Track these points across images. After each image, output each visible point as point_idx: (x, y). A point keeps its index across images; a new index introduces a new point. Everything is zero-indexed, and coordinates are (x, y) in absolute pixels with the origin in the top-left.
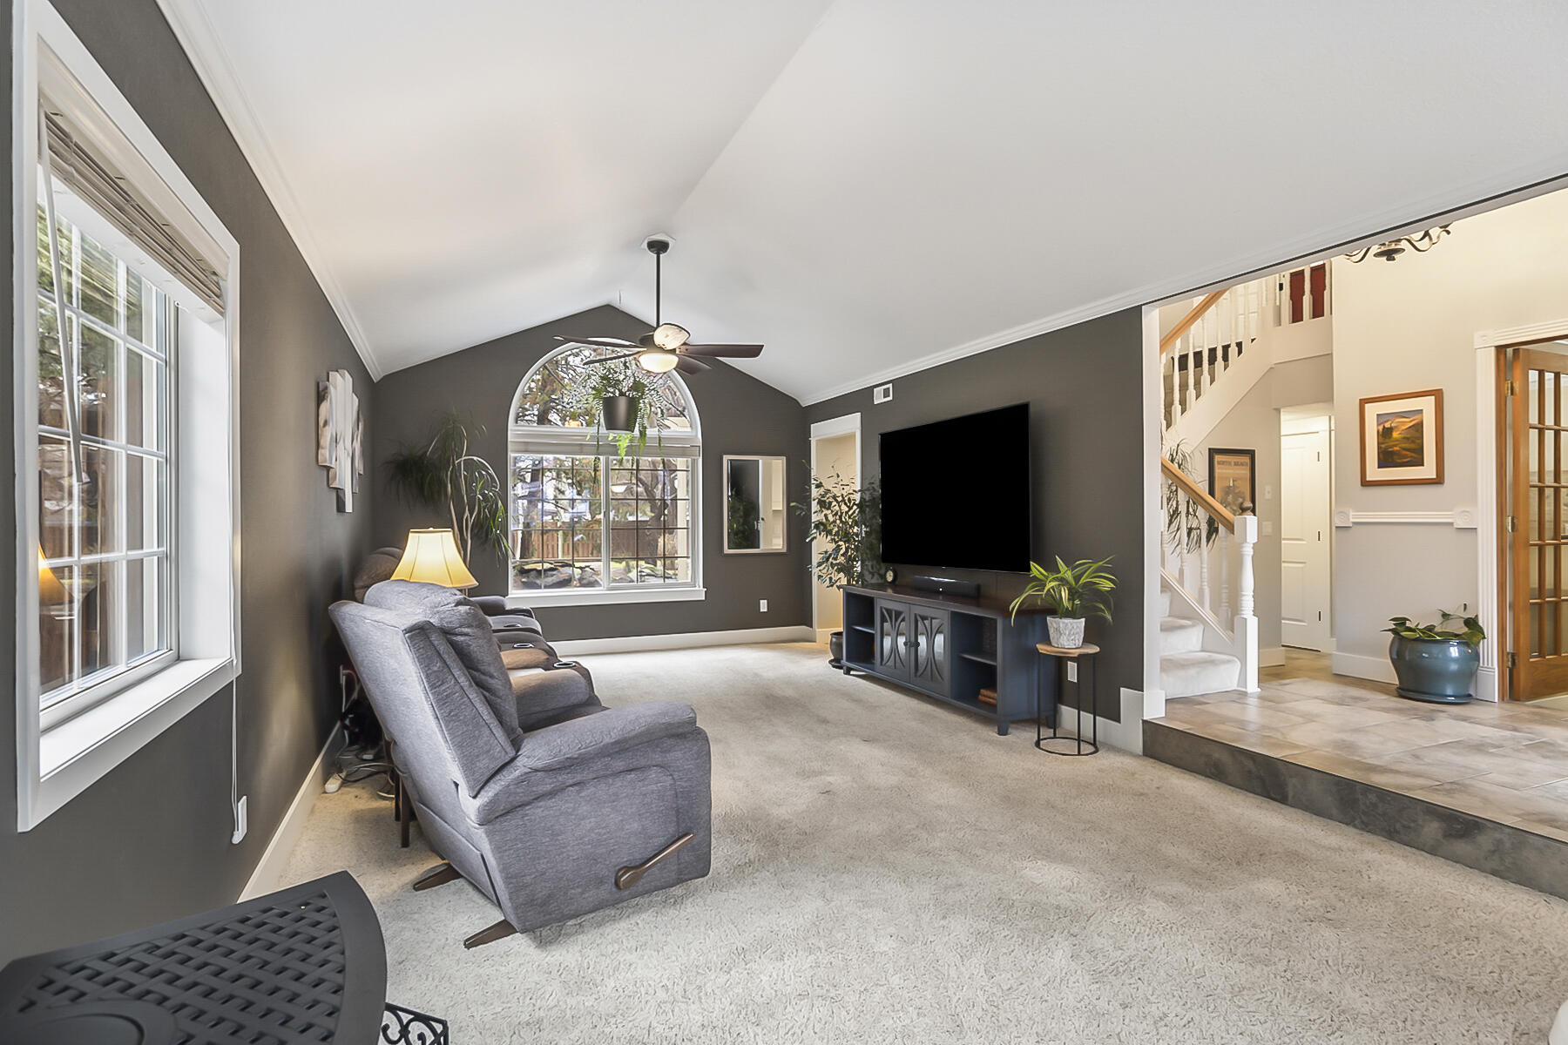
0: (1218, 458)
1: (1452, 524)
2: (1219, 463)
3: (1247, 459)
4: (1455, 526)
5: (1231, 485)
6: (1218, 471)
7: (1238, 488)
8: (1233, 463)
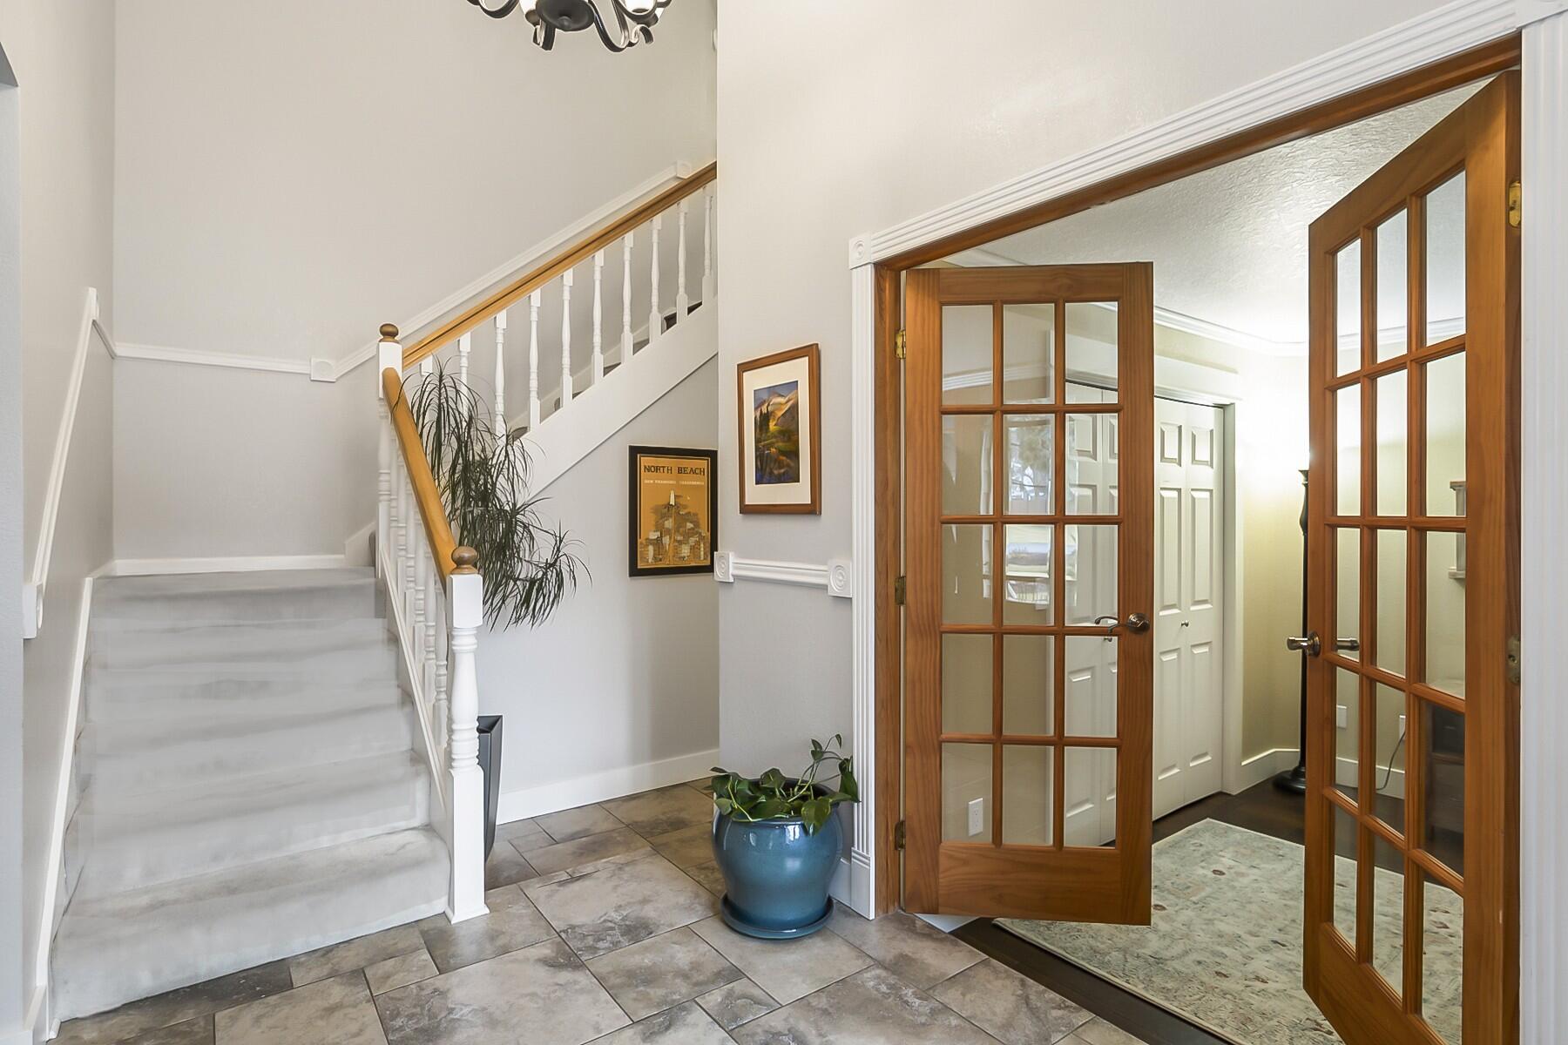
0: (645, 461)
1: (824, 588)
2: (648, 469)
3: (704, 464)
4: (831, 593)
5: (672, 502)
6: (646, 480)
7: (685, 507)
8: (675, 471)
